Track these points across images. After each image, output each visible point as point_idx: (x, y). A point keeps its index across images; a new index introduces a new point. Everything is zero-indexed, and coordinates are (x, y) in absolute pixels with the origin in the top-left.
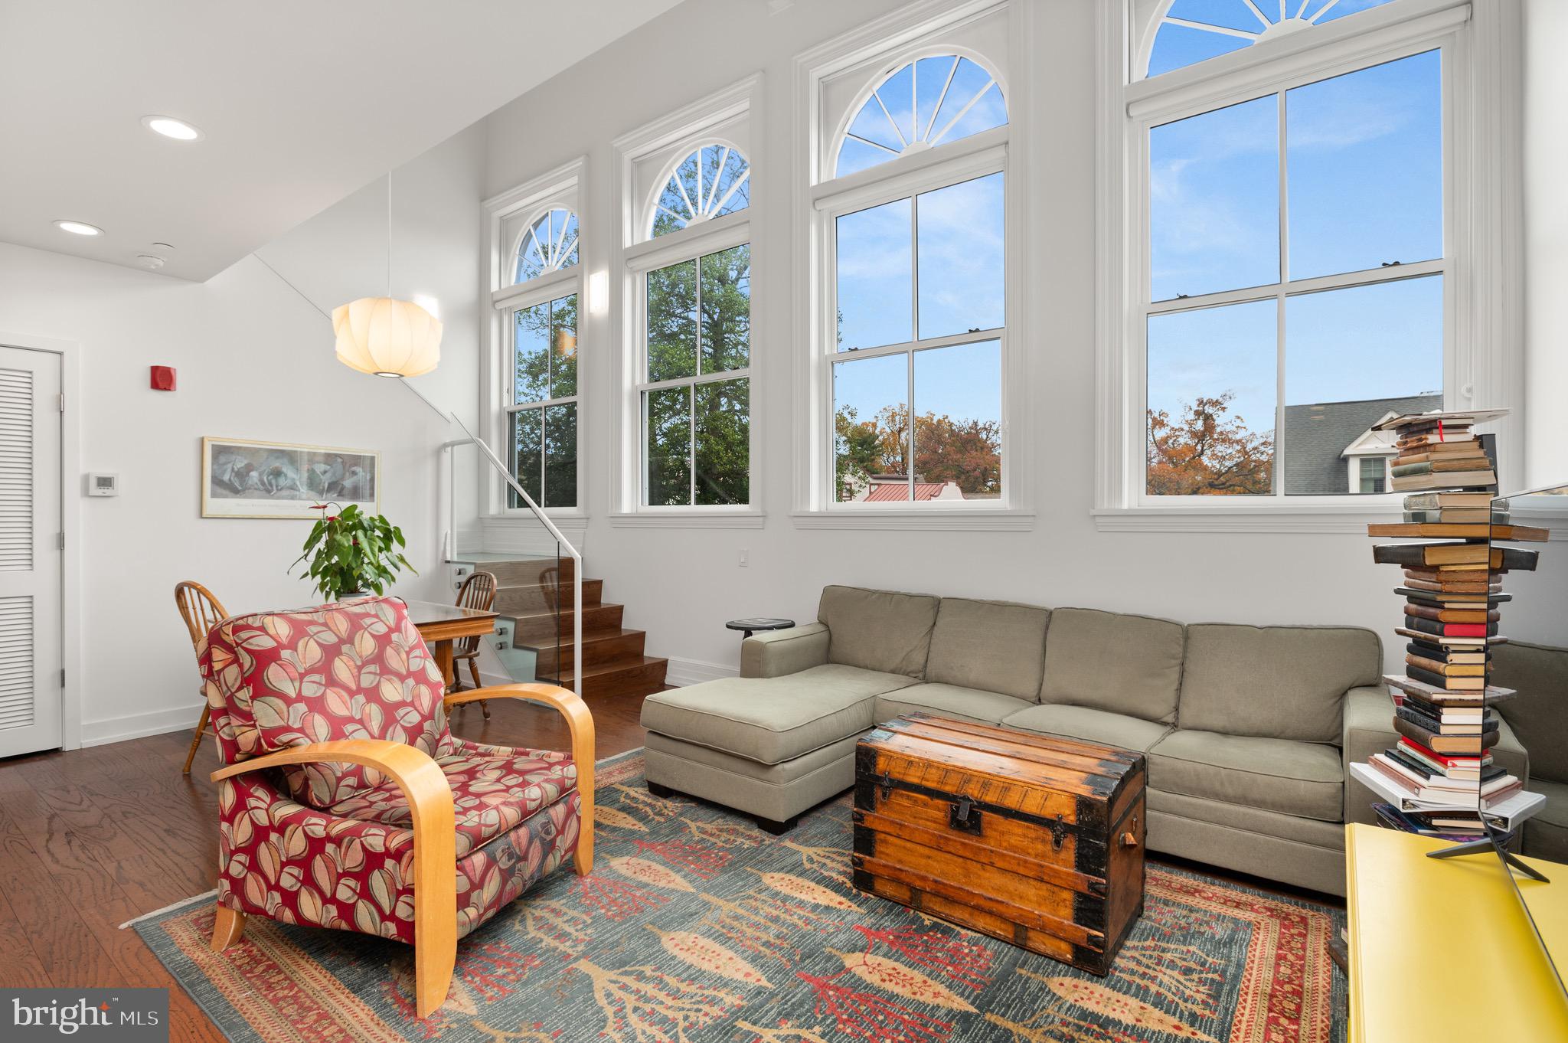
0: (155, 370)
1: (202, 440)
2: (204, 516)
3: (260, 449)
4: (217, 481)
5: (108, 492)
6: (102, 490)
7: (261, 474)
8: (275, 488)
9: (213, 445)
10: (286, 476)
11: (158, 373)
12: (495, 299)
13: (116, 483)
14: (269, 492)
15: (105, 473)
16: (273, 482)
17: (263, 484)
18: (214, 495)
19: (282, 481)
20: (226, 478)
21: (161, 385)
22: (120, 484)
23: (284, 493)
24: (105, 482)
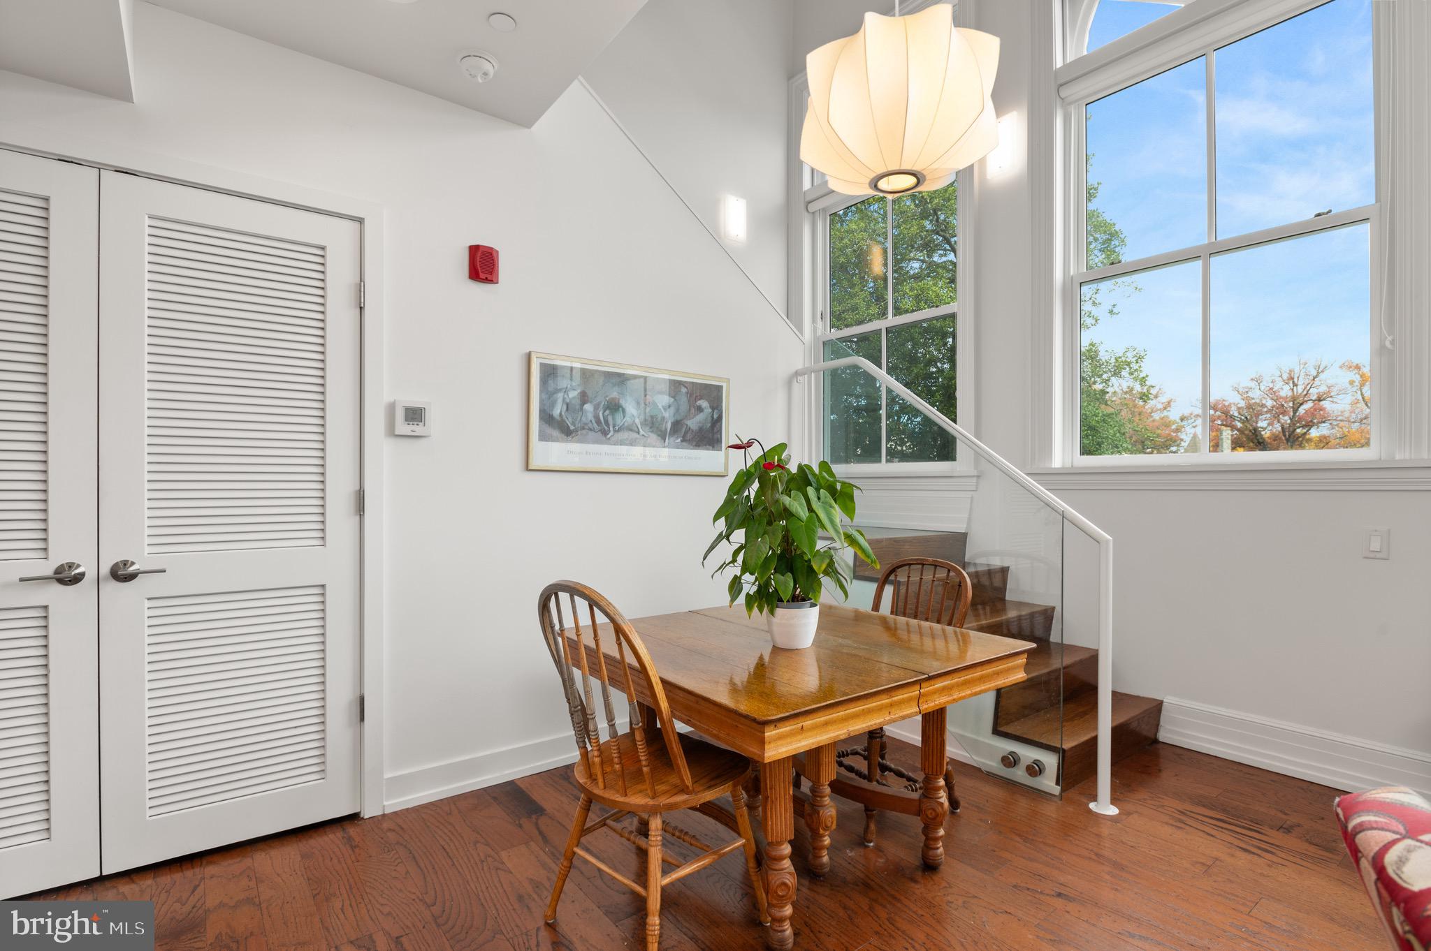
0: (474, 250)
1: (529, 357)
2: (530, 468)
3: (597, 371)
4: (546, 418)
5: (419, 429)
6: (415, 428)
7: (596, 408)
8: (611, 429)
9: (541, 364)
10: (624, 411)
11: (479, 255)
12: (808, 199)
13: (430, 416)
14: (605, 433)
15: (415, 402)
16: (610, 418)
17: (598, 422)
18: (543, 437)
19: (619, 420)
20: (556, 412)
21: (482, 276)
22: (431, 416)
23: (625, 435)
24: (415, 415)
